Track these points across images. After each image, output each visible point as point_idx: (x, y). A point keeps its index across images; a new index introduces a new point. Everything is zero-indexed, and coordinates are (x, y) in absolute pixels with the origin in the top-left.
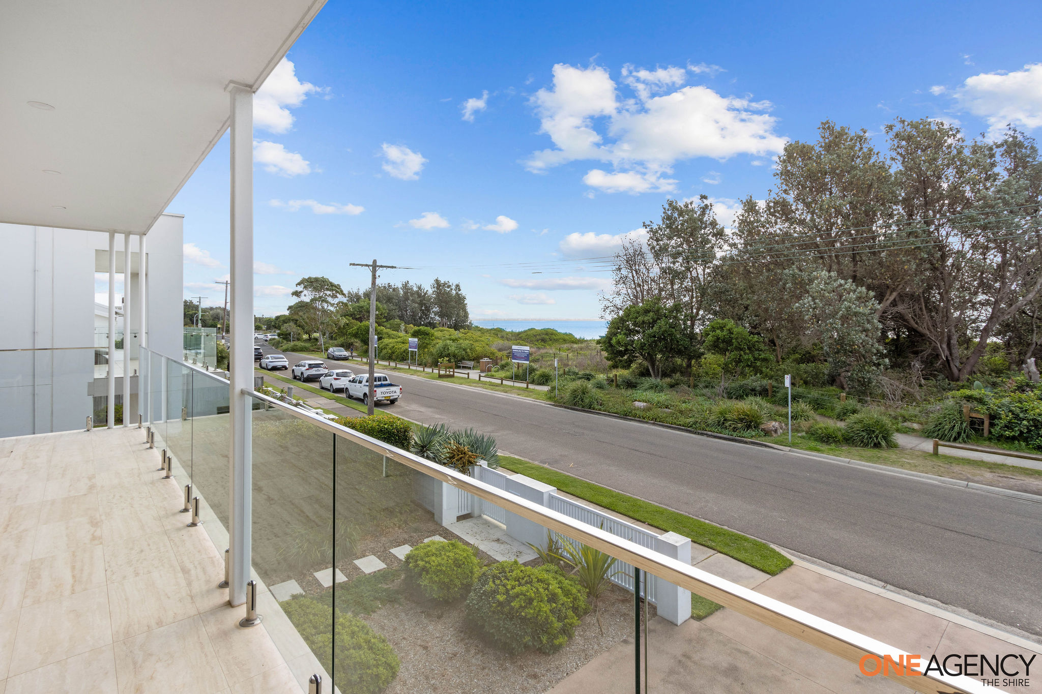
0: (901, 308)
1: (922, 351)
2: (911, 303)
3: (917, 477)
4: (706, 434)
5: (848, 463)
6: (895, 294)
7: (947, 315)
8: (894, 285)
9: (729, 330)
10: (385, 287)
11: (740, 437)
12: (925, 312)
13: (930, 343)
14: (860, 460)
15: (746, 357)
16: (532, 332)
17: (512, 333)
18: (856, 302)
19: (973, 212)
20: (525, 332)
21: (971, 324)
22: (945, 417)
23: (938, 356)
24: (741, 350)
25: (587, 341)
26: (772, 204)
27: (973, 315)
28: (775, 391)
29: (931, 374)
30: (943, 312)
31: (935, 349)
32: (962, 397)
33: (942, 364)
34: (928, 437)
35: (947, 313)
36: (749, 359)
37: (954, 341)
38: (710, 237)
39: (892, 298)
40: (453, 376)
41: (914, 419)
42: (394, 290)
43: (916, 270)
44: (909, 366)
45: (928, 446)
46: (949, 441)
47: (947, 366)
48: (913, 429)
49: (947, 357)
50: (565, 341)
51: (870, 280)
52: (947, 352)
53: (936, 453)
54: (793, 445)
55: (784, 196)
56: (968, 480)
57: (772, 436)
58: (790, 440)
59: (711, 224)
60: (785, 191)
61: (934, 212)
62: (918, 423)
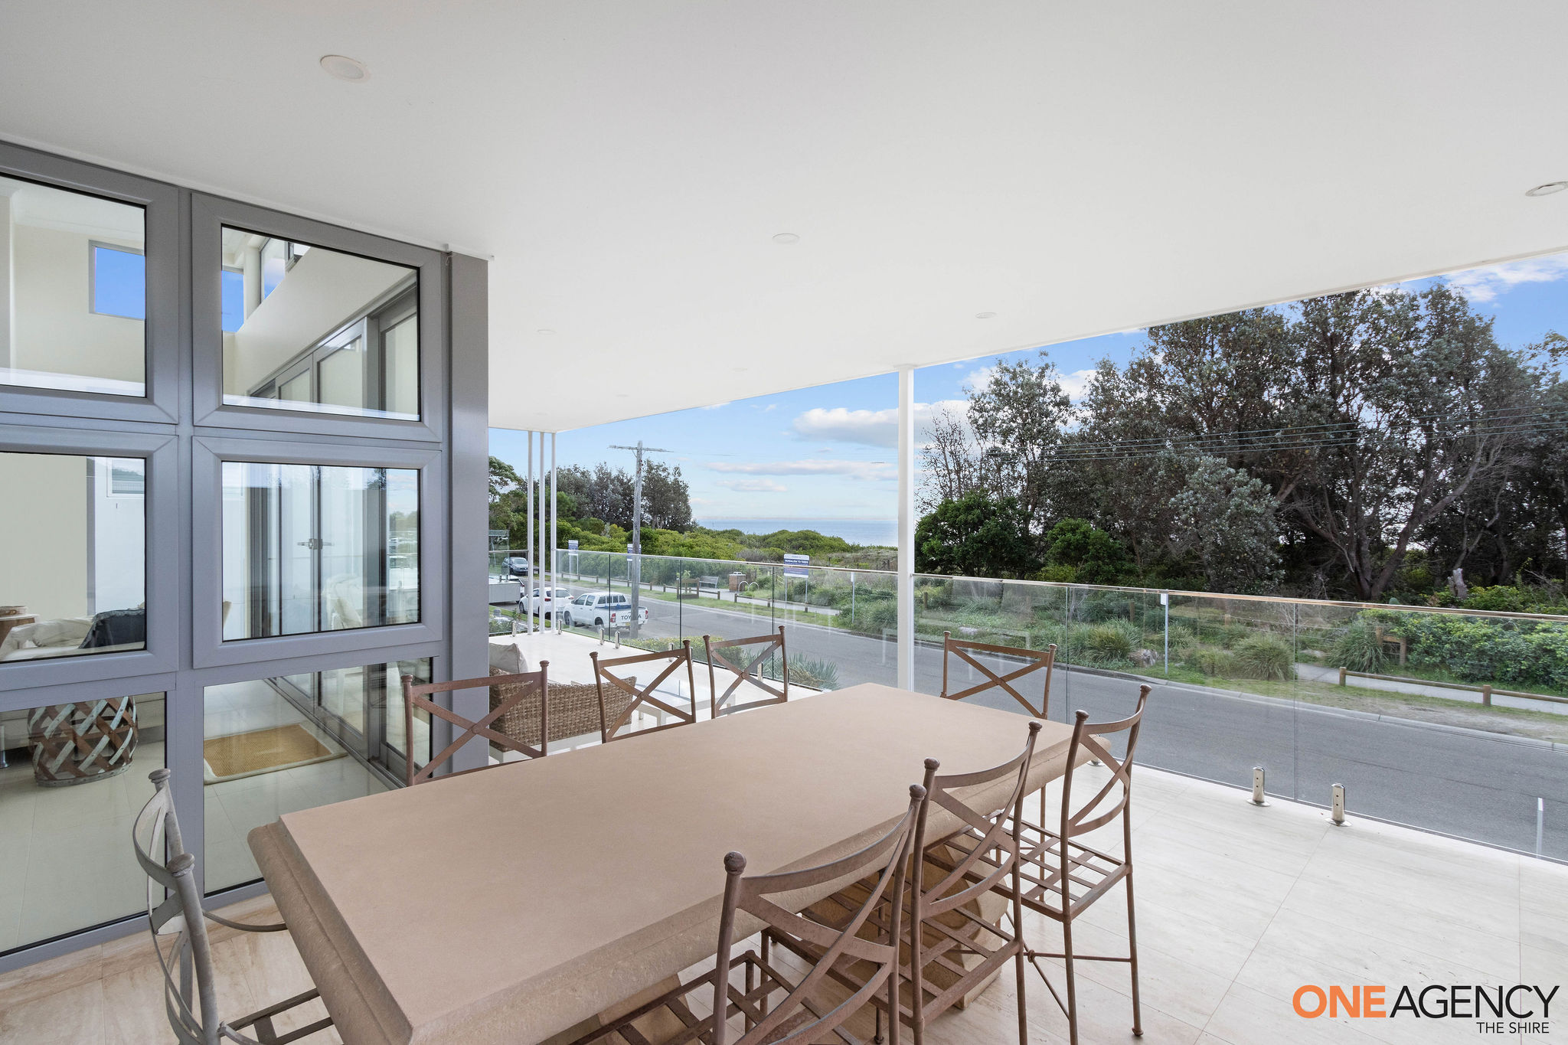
0: (1298, 505)
1: (1325, 561)
2: (1311, 498)
3: (1320, 710)
4: (1059, 666)
5: (1239, 697)
6: (1292, 486)
7: (1356, 515)
8: (1291, 474)
9: (1084, 533)
10: (569, 470)
11: (1103, 668)
12: (1329, 510)
13: (1335, 551)
14: (1252, 693)
15: (1106, 568)
16: (784, 536)
17: (755, 537)
18: (1248, 498)
19: (1392, 382)
20: (774, 535)
21: (1387, 525)
22: (1353, 642)
23: (1345, 567)
24: (1099, 559)
25: (863, 548)
26: (1135, 366)
27: (1389, 513)
28: (1138, 614)
29: (1335, 591)
30: (1352, 510)
31: (1341, 557)
32: (1374, 616)
33: (1350, 577)
34: (1332, 666)
35: (1356, 512)
36: (1109, 572)
37: (1365, 549)
38: (1050, 408)
39: (1288, 492)
40: (696, 597)
41: (1316, 645)
42: (583, 473)
43: (1320, 455)
44: (1310, 580)
45: (1334, 676)
46: (1359, 671)
47: (1356, 580)
48: (1315, 658)
49: (1355, 569)
50: (832, 548)
51: (1261, 469)
52: (1356, 563)
53: (1343, 683)
54: (1171, 677)
55: (1152, 355)
56: (1380, 712)
57: (1143, 667)
58: (1166, 671)
59: (1053, 390)
60: (1154, 350)
61: (1342, 380)
62: (1321, 650)
